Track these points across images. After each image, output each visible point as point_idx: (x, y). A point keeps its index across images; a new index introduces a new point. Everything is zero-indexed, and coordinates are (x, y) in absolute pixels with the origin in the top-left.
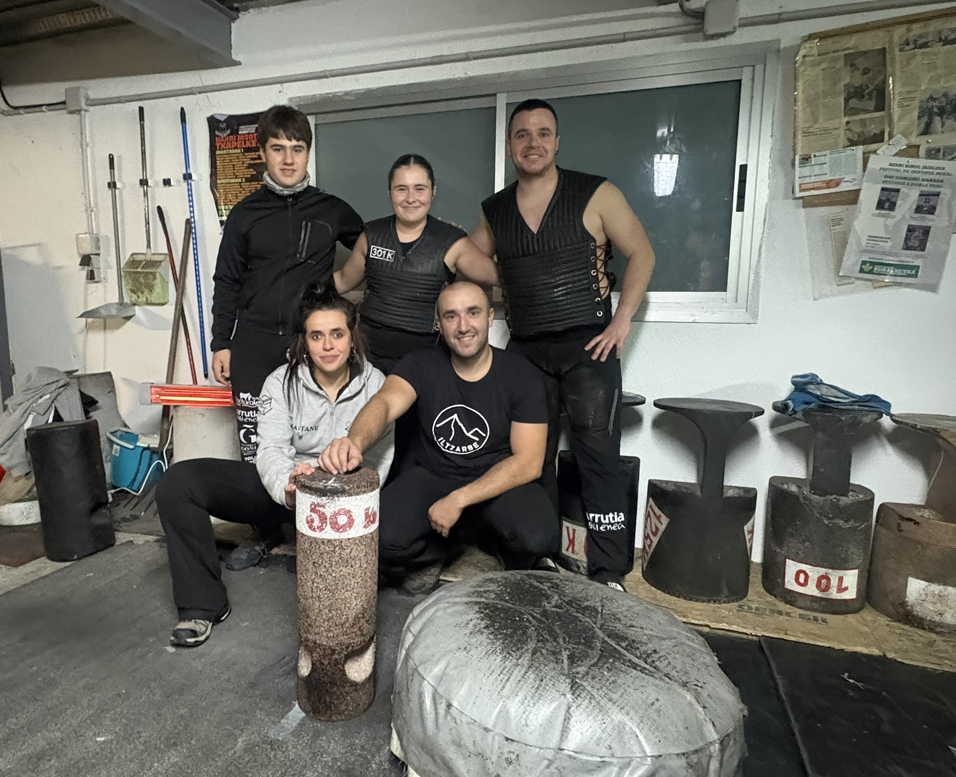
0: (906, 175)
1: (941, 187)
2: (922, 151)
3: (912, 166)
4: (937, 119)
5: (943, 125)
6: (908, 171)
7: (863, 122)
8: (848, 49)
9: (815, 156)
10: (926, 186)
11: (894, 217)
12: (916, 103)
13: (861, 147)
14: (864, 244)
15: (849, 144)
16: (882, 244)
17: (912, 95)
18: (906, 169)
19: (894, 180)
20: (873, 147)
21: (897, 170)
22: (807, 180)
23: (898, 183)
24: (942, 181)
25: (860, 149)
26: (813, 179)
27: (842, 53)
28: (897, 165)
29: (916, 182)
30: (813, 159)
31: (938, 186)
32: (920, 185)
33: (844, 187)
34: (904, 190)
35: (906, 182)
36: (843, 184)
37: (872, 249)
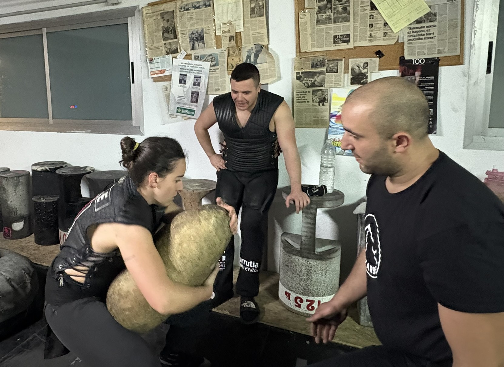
0: (188, 68)
1: (201, 73)
2: (193, 57)
3: (190, 64)
4: (196, 43)
5: (199, 45)
6: (188, 66)
7: (170, 44)
8: (161, 11)
9: (155, 59)
10: (196, 73)
11: (186, 87)
12: (187, 35)
13: (171, 55)
14: (177, 100)
15: (166, 53)
16: (183, 99)
17: (185, 32)
18: (188, 65)
19: (184, 70)
20: (175, 55)
21: (185, 66)
22: (153, 70)
23: (185, 72)
24: (201, 71)
25: (171, 56)
26: (155, 70)
27: (160, 12)
28: (184, 63)
29: (192, 71)
30: (154, 60)
31: (200, 73)
32: (194, 73)
33: (167, 73)
34: (188, 75)
35: (188, 71)
36: (166, 72)
37: (180, 102)
